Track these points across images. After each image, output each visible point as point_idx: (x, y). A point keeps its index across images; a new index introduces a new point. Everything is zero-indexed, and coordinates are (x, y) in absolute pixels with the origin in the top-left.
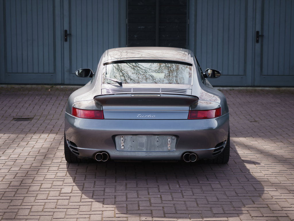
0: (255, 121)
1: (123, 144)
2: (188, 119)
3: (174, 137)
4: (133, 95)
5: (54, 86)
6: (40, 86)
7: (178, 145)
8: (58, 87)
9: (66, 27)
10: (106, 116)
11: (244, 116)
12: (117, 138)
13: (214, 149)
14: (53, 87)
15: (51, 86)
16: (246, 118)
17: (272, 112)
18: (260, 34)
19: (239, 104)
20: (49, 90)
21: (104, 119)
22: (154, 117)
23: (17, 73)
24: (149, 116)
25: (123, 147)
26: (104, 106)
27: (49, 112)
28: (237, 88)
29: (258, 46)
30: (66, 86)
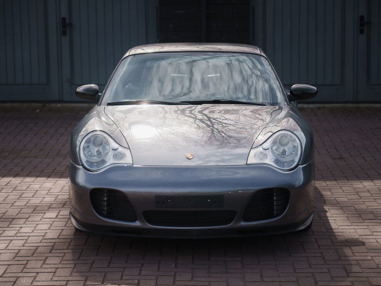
0: (341, 158)
5: (47, 105)
6: (25, 105)
8: (53, 105)
9: (64, 13)
11: (327, 150)
14: (44, 106)
15: (42, 104)
16: (329, 153)
17: (373, 143)
18: (366, 20)
19: (325, 130)
20: (38, 111)
27: (25, 146)
28: (330, 105)
29: (363, 38)
30: (66, 105)
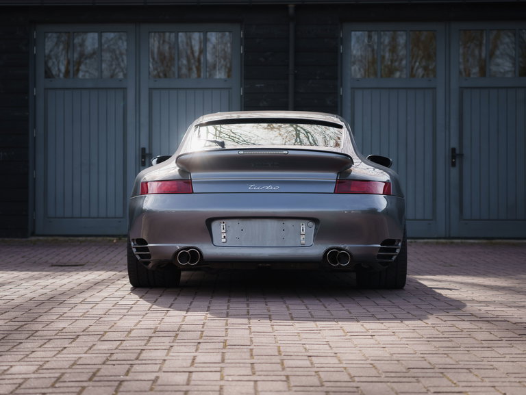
1: (225, 235)
2: (334, 193)
3: (311, 224)
4: (242, 152)
7: (319, 236)
9: (144, 144)
10: (196, 188)
12: (215, 225)
13: (379, 246)
18: (457, 152)
20: (115, 241)
21: (193, 193)
22: (277, 188)
23: (64, 218)
24: (269, 188)
25: (224, 240)
26: (193, 172)
29: (454, 172)
